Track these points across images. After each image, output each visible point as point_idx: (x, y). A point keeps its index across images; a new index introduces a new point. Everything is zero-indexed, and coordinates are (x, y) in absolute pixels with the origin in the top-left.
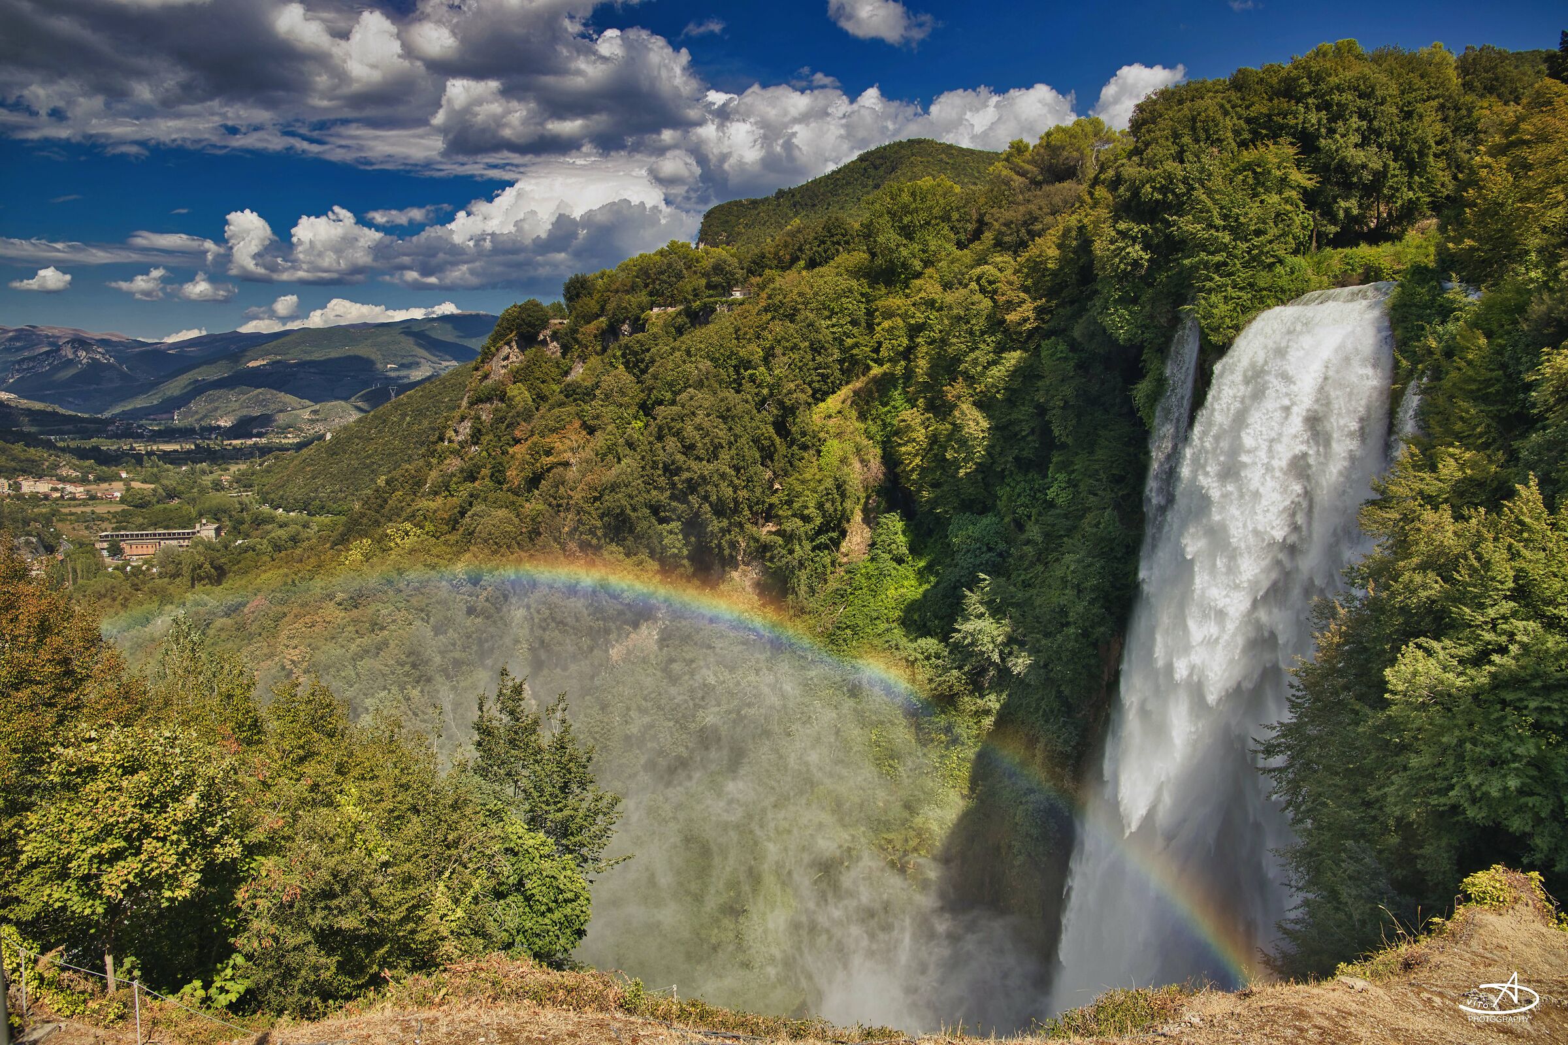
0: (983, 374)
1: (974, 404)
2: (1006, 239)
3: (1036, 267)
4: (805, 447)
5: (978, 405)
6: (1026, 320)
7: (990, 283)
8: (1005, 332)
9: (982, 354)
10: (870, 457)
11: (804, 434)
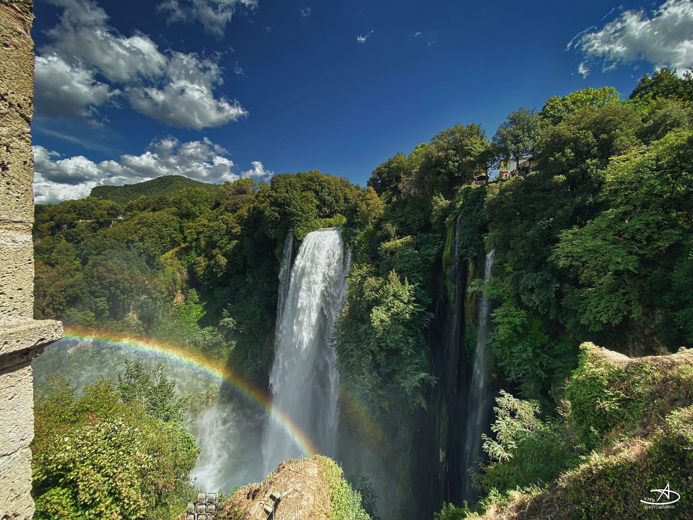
0: (225, 246)
1: (222, 255)
2: (229, 209)
3: (240, 217)
4: (158, 269)
5: (223, 255)
6: (238, 232)
7: (226, 221)
8: (231, 235)
9: (225, 241)
10: (183, 271)
11: (158, 265)
